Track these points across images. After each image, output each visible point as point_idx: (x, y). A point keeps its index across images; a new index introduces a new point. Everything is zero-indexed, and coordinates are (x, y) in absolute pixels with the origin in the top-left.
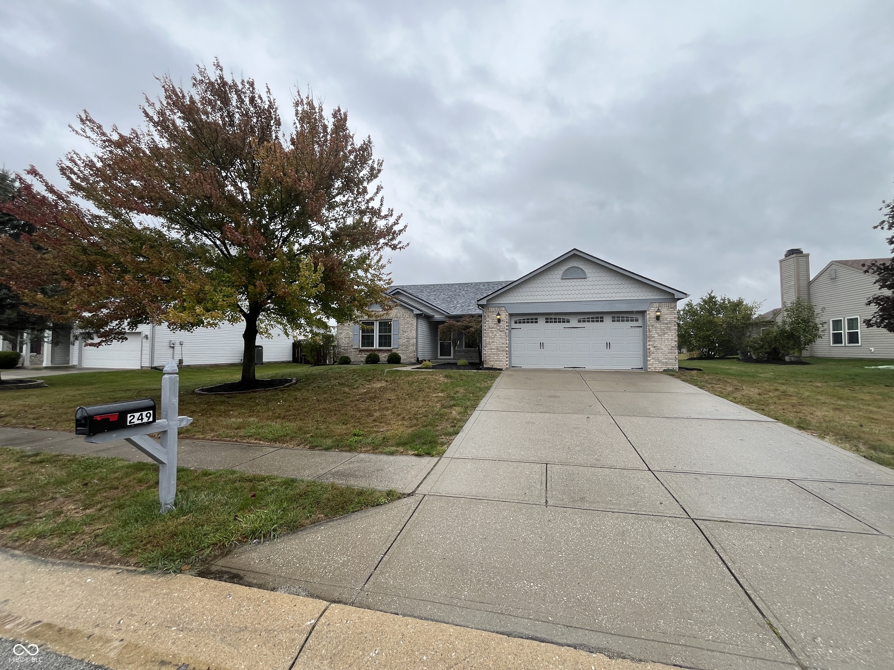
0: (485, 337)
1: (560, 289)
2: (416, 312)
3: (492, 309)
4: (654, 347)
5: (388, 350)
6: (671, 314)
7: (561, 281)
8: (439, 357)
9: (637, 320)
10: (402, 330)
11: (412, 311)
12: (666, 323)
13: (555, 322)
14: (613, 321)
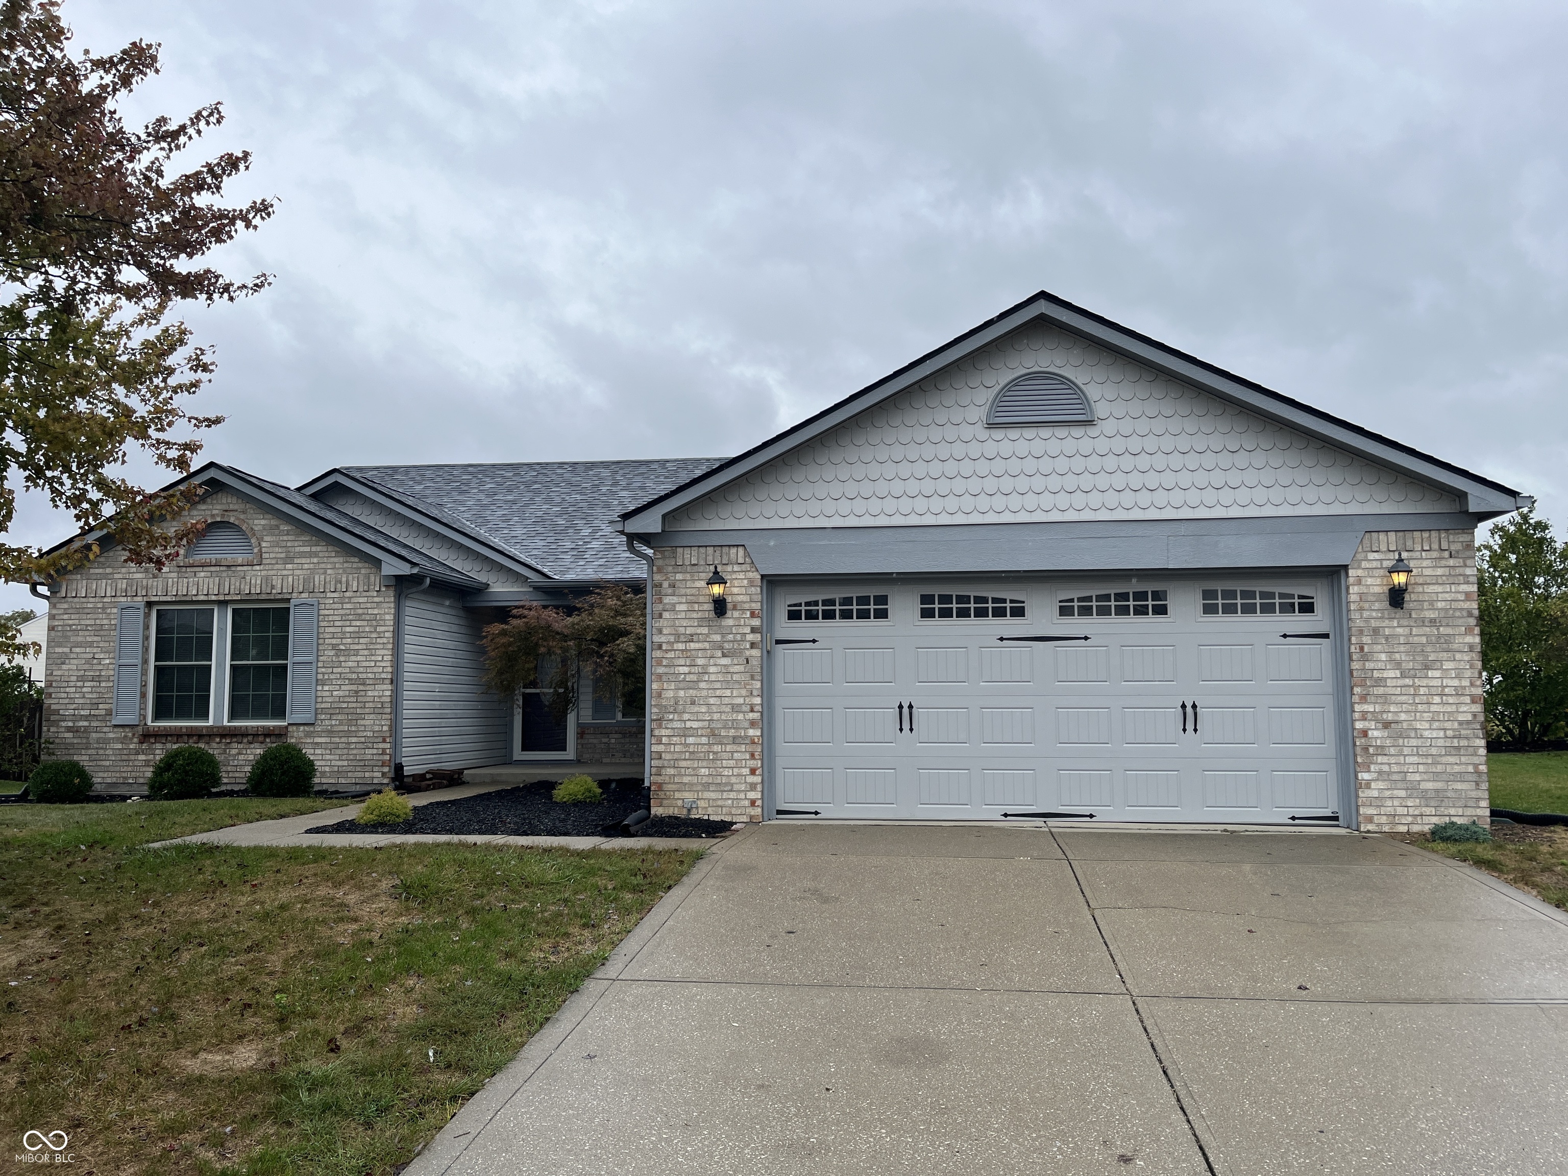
0: (660, 676)
1: (983, 467)
2: (393, 567)
3: (689, 556)
4: (1387, 725)
5: (268, 734)
6: (1453, 579)
7: (983, 434)
8: (518, 754)
9: (1308, 608)
10: (334, 647)
11: (377, 563)
12: (1433, 621)
13: (963, 613)
14: (1209, 609)
